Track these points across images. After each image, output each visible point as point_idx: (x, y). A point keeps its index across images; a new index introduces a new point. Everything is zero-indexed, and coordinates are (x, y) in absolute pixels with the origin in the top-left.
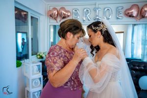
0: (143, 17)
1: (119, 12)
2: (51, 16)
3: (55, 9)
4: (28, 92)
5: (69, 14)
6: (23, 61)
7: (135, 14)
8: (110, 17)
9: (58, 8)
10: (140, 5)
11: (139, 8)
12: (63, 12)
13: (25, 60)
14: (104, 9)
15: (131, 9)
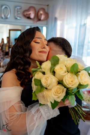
0: (40, 20)
1: (18, 12)
7: (32, 16)
8: (9, 16)
15: (28, 10)
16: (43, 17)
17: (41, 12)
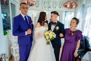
1: (61, 4)
4: (12, 49)
5: (34, 4)
6: (8, 31)
8: (56, 7)
13: (9, 30)
14: (54, 2)
15: (66, 3)
17: (74, 4)
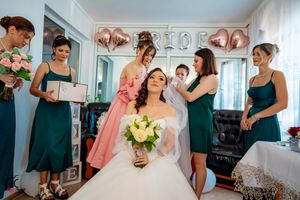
0: (234, 47)
2: (100, 41)
3: (106, 30)
5: (128, 40)
7: (223, 43)
8: (189, 46)
9: (112, 30)
10: (230, 32)
11: (228, 35)
12: (119, 36)
14: (180, 34)
15: (216, 35)
16: (239, 44)
